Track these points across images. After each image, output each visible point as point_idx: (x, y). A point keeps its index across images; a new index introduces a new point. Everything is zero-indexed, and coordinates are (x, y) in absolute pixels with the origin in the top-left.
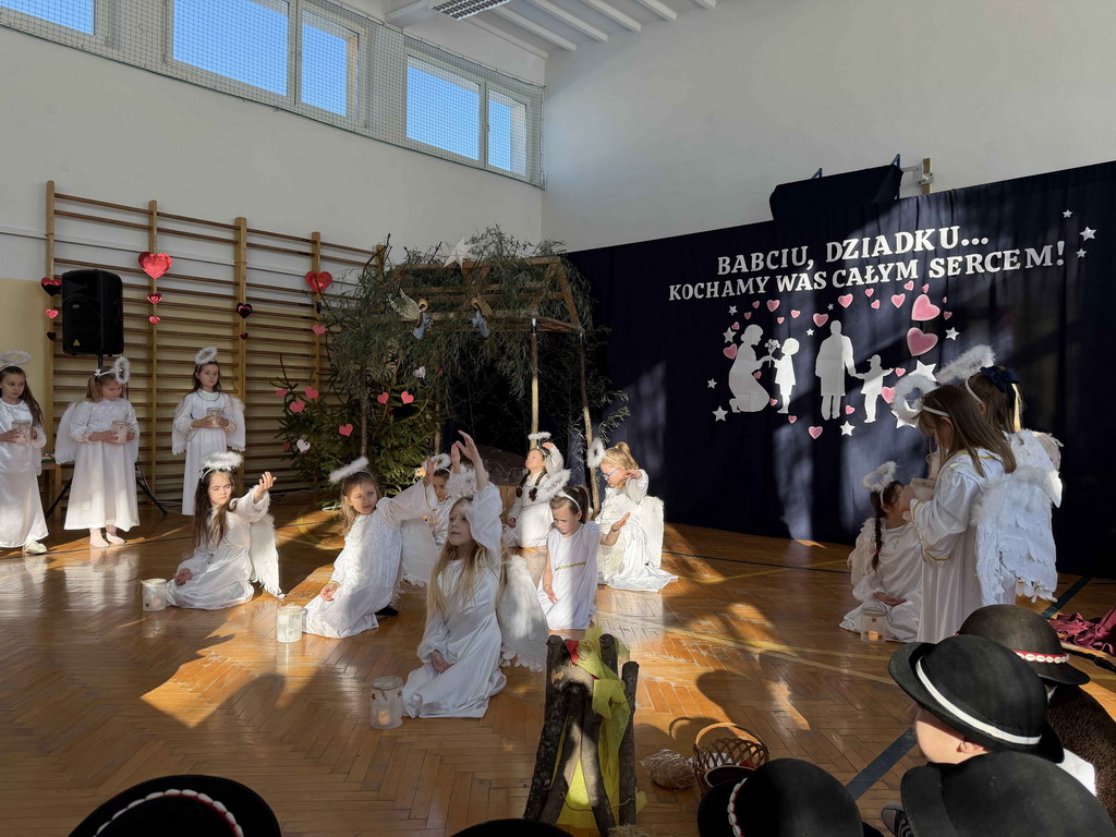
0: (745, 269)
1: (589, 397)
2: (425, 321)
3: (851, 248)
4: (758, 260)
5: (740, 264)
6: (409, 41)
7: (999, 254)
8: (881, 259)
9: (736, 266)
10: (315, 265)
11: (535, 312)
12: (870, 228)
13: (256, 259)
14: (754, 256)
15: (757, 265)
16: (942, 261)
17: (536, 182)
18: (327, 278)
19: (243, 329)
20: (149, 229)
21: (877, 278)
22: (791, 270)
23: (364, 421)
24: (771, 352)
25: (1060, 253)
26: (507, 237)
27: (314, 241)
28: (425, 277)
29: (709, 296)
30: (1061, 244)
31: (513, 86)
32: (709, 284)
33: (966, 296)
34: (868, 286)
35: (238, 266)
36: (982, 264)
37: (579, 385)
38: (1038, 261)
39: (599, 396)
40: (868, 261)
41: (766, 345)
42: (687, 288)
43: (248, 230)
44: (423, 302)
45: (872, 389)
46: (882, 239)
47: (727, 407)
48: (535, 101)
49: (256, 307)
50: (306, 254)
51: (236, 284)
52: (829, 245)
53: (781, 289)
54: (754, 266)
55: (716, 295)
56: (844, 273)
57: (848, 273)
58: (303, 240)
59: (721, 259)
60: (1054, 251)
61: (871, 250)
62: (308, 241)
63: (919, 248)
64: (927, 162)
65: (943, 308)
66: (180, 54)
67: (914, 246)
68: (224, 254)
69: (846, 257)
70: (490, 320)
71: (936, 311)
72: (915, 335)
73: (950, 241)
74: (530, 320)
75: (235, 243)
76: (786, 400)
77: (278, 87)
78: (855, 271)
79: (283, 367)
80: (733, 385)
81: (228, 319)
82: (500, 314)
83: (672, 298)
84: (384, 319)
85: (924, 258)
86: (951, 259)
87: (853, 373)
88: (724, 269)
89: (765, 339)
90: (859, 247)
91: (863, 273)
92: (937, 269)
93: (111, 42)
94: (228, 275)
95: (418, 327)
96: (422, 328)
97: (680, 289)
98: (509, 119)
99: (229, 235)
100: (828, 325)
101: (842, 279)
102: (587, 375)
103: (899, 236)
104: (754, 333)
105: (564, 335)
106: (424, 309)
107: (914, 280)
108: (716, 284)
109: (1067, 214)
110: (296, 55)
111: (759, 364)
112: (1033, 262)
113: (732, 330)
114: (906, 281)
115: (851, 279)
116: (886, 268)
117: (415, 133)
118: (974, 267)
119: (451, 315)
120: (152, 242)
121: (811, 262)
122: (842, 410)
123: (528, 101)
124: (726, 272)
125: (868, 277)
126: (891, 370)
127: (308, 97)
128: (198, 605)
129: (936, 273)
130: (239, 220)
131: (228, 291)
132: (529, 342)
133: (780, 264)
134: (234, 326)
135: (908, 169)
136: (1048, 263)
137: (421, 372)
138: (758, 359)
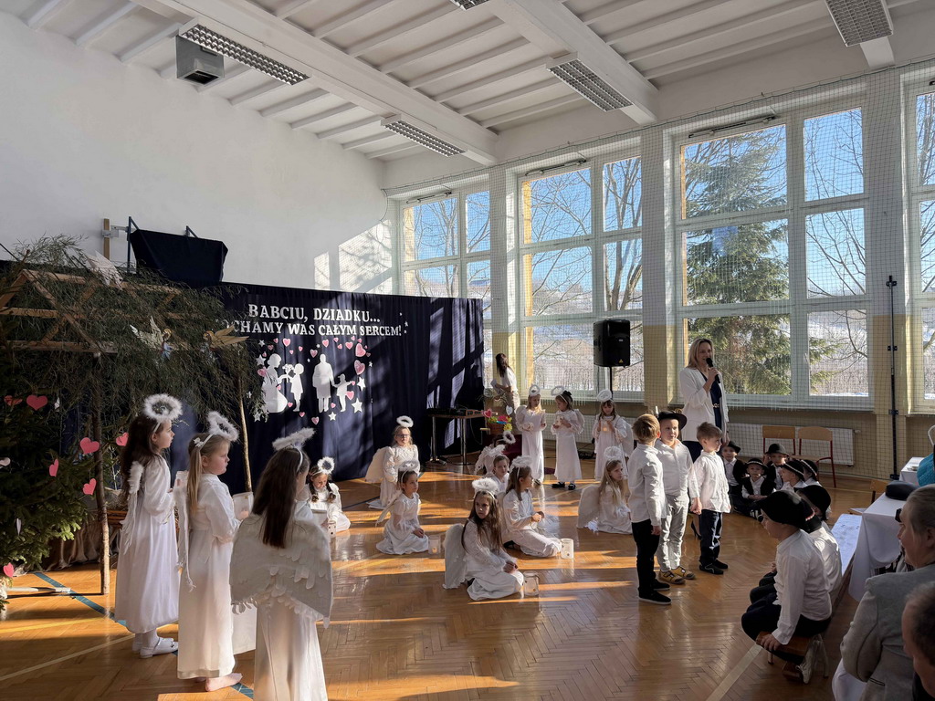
0: (268, 316)
3: (326, 314)
4: (275, 311)
5: (264, 312)
7: (383, 328)
8: (339, 323)
12: (333, 304)
14: (273, 308)
15: (275, 315)
16: (364, 328)
21: (339, 332)
22: (296, 321)
24: (287, 372)
32: (243, 322)
34: (335, 336)
40: (334, 322)
41: (284, 367)
45: (342, 391)
46: (339, 312)
52: (316, 310)
53: (291, 332)
57: (326, 328)
59: (251, 306)
61: (336, 317)
63: (355, 320)
65: (368, 350)
67: (353, 318)
69: (324, 318)
71: (366, 352)
72: (357, 363)
76: (298, 403)
78: (328, 326)
85: (357, 325)
86: (367, 327)
87: (333, 384)
88: (254, 313)
90: (330, 314)
91: (333, 329)
100: (318, 356)
101: (324, 331)
103: (346, 311)
107: (355, 335)
108: (248, 323)
111: (280, 379)
114: (352, 335)
115: (327, 331)
116: (343, 327)
118: (376, 333)
121: (306, 318)
122: (329, 406)
124: (256, 315)
125: (335, 331)
126: (350, 382)
129: (363, 333)
133: (289, 316)
138: (279, 376)
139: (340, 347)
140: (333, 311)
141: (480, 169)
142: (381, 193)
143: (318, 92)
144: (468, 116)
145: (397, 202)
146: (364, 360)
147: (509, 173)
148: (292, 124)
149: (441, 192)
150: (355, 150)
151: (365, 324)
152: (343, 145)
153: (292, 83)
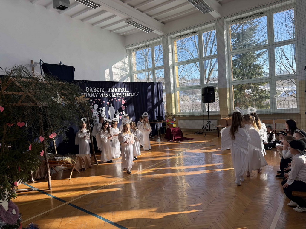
4: (95, 89)
5: (91, 90)
12: (114, 86)
21: (116, 96)
22: (102, 93)
33: (128, 100)
40: (114, 92)
41: (99, 109)
45: (118, 116)
52: (108, 88)
53: (101, 96)
65: (126, 102)
67: (120, 91)
69: (111, 91)
72: (122, 106)
85: (122, 93)
88: (88, 90)
100: (110, 104)
103: (118, 89)
104: (96, 106)
107: (121, 97)
111: (98, 113)
113: (92, 105)
115: (112, 96)
118: (128, 95)
121: (105, 91)
126: (120, 113)
133: (100, 91)
138: (98, 111)
139: (116, 101)
140: (114, 88)
141: (159, 37)
142: (124, 47)
143: (103, 11)
144: (154, 18)
145: (130, 50)
146: (125, 105)
147: (169, 37)
148: (93, 24)
149: (145, 46)
150: (114, 32)
151: (125, 93)
152: (110, 31)
153: (95, 8)
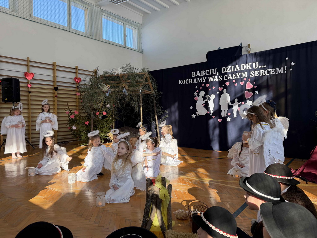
0: (200, 75)
1: (157, 112)
2: (109, 91)
3: (229, 69)
4: (203, 72)
5: (198, 74)
6: (103, 11)
7: (269, 70)
8: (237, 72)
9: (197, 74)
10: (76, 75)
11: (141, 88)
12: (234, 63)
13: (59, 74)
14: (202, 71)
15: (203, 74)
16: (254, 72)
17: (140, 51)
18: (80, 79)
19: (56, 94)
20: (27, 65)
21: (236, 77)
22: (212, 75)
23: (92, 120)
24: (207, 98)
25: (285, 69)
26: (132, 67)
27: (76, 69)
28: (109, 79)
29: (190, 83)
30: (286, 67)
31: (133, 24)
32: (190, 80)
33: (260, 82)
34: (234, 79)
35: (54, 76)
36: (265, 73)
37: (154, 109)
38: (280, 72)
39: (160, 112)
40: (233, 73)
41: (206, 96)
42: (184, 81)
43: (57, 66)
44: (108, 85)
45: (235, 108)
46: (237, 66)
47: (196, 114)
48: (140, 28)
49: (59, 88)
50: (74, 72)
51: (53, 81)
52: (223, 68)
53: (210, 81)
54: (202, 74)
55: (192, 83)
56: (227, 76)
57: (228, 76)
58: (73, 68)
59: (193, 73)
60: (284, 69)
61: (234, 69)
62: (74, 68)
63: (247, 69)
64: (249, 45)
65: (254, 85)
66: (36, 14)
67: (246, 68)
68: (50, 73)
69: (227, 71)
70: (128, 90)
71: (252, 86)
72: (247, 93)
73: (256, 66)
74: (140, 90)
75: (53, 69)
76: (212, 112)
77: (65, 24)
78: (230, 75)
79: (68, 105)
80: (197, 108)
81: (51, 91)
82: (131, 89)
83: (179, 84)
84: (97, 91)
85: (249, 71)
86: (256, 72)
87: (230, 104)
88: (194, 75)
89: (205, 95)
90: (231, 69)
91: (232, 76)
92: (252, 74)
93: (14, 11)
94: (51, 79)
95: (107, 93)
96: (108, 93)
97: (182, 81)
98: (132, 33)
99: (51, 67)
100: (223, 90)
101: (226, 78)
102: (156, 106)
103: (242, 65)
104: (202, 93)
105: (149, 95)
106: (109, 88)
107: (246, 77)
108: (192, 79)
109: (287, 59)
110: (70, 15)
111: (204, 102)
112: (278, 72)
113: (197, 93)
114: (244, 78)
115: (229, 78)
116: (238, 74)
117: (105, 37)
118: (262, 74)
119: (117, 89)
120: (28, 69)
121: (218, 73)
122: (227, 114)
123: (137, 28)
124: (195, 76)
125: (234, 77)
126: (241, 103)
127: (74, 27)
128: (45, 174)
129: (252, 75)
130: (54, 63)
131: (51, 83)
132: (139, 97)
133: (209, 74)
134: (53, 93)
135: (244, 47)
136: (282, 72)
137: (108, 106)
138: (204, 100)
139: (236, 85)
